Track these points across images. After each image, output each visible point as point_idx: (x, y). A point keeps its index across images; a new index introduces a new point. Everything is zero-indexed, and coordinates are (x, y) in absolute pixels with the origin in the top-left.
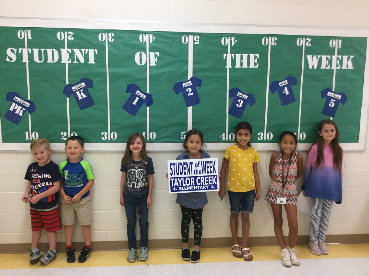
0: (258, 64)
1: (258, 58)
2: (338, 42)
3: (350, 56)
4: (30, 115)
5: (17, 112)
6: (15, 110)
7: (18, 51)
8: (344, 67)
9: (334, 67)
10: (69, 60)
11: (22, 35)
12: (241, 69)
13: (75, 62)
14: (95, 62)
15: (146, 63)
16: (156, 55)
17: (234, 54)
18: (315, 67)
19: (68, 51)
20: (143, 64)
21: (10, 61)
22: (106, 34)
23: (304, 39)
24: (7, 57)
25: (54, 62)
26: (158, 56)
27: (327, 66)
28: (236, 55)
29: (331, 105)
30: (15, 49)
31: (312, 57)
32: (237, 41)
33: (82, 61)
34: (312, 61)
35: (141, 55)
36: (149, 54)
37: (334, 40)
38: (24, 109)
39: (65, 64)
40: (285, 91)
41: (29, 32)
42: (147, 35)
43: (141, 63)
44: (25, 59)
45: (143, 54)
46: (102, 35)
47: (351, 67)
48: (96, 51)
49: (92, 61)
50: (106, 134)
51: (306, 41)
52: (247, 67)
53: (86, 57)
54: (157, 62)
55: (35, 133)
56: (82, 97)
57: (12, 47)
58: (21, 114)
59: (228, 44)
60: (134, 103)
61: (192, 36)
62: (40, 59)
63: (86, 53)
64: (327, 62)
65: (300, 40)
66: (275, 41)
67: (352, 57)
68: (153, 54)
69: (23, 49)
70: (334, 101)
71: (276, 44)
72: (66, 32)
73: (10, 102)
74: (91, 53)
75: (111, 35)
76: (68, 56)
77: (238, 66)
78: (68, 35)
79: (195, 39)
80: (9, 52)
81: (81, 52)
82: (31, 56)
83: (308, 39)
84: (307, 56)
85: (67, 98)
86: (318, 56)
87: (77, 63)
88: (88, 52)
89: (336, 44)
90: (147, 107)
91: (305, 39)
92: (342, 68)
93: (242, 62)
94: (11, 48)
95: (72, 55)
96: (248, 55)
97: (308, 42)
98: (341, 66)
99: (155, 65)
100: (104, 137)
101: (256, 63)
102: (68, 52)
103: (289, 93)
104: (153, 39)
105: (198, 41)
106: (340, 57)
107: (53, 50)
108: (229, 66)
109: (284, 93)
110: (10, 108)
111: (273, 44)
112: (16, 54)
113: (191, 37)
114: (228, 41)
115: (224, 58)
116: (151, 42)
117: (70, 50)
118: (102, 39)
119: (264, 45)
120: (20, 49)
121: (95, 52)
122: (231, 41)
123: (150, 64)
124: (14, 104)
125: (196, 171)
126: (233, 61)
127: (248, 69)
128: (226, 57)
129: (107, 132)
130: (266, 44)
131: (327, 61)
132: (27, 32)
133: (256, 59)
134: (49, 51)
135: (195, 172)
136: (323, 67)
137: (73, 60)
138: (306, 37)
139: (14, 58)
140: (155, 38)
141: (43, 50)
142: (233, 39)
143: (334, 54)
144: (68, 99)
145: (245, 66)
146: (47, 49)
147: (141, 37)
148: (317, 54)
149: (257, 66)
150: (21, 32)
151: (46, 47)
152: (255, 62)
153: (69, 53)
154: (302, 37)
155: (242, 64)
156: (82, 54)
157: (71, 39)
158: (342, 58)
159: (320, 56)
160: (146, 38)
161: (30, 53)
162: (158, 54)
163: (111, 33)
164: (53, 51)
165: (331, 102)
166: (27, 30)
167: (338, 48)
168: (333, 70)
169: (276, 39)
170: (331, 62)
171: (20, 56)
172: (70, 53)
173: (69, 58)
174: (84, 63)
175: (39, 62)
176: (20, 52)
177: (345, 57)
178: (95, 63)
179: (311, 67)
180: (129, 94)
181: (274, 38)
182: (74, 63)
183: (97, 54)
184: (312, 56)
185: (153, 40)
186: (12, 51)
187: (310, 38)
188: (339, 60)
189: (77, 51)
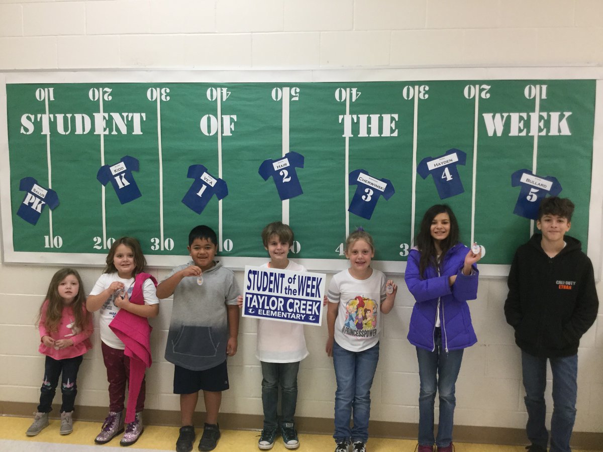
0: (397, 130)
1: (397, 120)
2: (541, 88)
3: (564, 113)
4: (50, 212)
5: (34, 207)
6: (31, 204)
7: (36, 118)
8: (554, 132)
9: (534, 132)
10: (105, 130)
11: (42, 95)
12: (369, 139)
13: (114, 133)
14: (141, 131)
15: (217, 133)
16: (232, 120)
17: (356, 116)
18: (499, 134)
19: (104, 116)
20: (213, 133)
21: (25, 133)
22: (158, 89)
23: (477, 86)
24: (22, 127)
25: (85, 133)
26: (236, 121)
27: (520, 131)
28: (359, 116)
29: (531, 199)
30: (32, 115)
31: (494, 117)
32: (360, 93)
33: (124, 131)
34: (494, 124)
35: (209, 119)
36: (222, 118)
37: (533, 87)
38: (43, 203)
39: (99, 135)
40: (445, 175)
41: (51, 90)
42: (218, 88)
43: (209, 132)
44: (46, 130)
45: (213, 118)
46: (152, 91)
47: (566, 131)
48: (144, 115)
49: (137, 130)
50: (157, 241)
51: (481, 90)
52: (379, 136)
53: (130, 125)
54: (233, 130)
55: (58, 239)
56: (124, 184)
57: (28, 113)
58: (39, 210)
59: (345, 100)
60: (200, 194)
61: (288, 88)
62: (66, 129)
63: (130, 120)
64: (522, 125)
65: (470, 88)
66: (426, 92)
67: (567, 114)
68: (227, 118)
69: (43, 115)
70: (536, 191)
71: (427, 96)
72: (101, 89)
73: (24, 192)
74: (137, 118)
75: (166, 90)
76: (104, 124)
77: (363, 133)
78: (104, 93)
79: (293, 93)
80: (24, 120)
81: (122, 117)
82: (53, 125)
83: (484, 86)
84: (484, 115)
85: (103, 186)
86: (503, 114)
87: (117, 133)
88: (132, 117)
89: (537, 93)
90: (219, 200)
91: (480, 87)
92: (550, 134)
93: (370, 127)
94: (27, 115)
95: (109, 122)
96: (379, 115)
97: (485, 91)
98: (548, 131)
99: (231, 135)
100: (155, 246)
101: (394, 128)
102: (104, 118)
103: (451, 177)
104: (227, 94)
105: (297, 96)
106: (545, 114)
107: (84, 115)
108: (348, 133)
109: (443, 178)
110: (24, 201)
111: (422, 97)
112: (33, 123)
113: (286, 90)
114: (345, 94)
115: (340, 122)
116: (224, 99)
117: (106, 115)
118: (152, 98)
119: (406, 99)
120: (39, 116)
121: (141, 117)
122: (351, 95)
123: (222, 132)
124: (30, 195)
125: (288, 289)
126: (355, 126)
127: (381, 138)
128: (343, 119)
129: (159, 238)
130: (411, 97)
131: (520, 122)
132: (49, 91)
133: (394, 122)
134: (78, 117)
135: (287, 291)
136: (514, 132)
137: (111, 130)
138: (481, 83)
139: (31, 129)
140: (230, 93)
141: (69, 116)
142: (354, 90)
143: (534, 111)
144: (103, 188)
145: (375, 133)
146: (75, 115)
147: (209, 92)
148: (501, 112)
149: (395, 134)
150: (40, 90)
151: (74, 112)
152: (391, 128)
153: (105, 120)
154: (474, 83)
155: (369, 130)
156: (124, 121)
157: (108, 99)
158: (549, 116)
159: (507, 114)
160: (217, 93)
161: (52, 120)
162: (235, 117)
163: (165, 89)
164: (83, 117)
165: (530, 194)
166: (48, 88)
167: (541, 100)
168: (533, 137)
169: (427, 88)
170: (527, 124)
171: (38, 125)
172: (107, 119)
173: (105, 127)
174: (126, 133)
175: (64, 133)
176: (39, 120)
177: (555, 116)
178: (142, 133)
179: (490, 134)
180: (192, 180)
181: (424, 87)
182: (112, 133)
183: (145, 119)
184: (492, 114)
185: (227, 96)
186: (29, 118)
187: (488, 85)
188: (543, 121)
189: (116, 116)
